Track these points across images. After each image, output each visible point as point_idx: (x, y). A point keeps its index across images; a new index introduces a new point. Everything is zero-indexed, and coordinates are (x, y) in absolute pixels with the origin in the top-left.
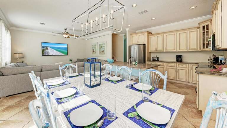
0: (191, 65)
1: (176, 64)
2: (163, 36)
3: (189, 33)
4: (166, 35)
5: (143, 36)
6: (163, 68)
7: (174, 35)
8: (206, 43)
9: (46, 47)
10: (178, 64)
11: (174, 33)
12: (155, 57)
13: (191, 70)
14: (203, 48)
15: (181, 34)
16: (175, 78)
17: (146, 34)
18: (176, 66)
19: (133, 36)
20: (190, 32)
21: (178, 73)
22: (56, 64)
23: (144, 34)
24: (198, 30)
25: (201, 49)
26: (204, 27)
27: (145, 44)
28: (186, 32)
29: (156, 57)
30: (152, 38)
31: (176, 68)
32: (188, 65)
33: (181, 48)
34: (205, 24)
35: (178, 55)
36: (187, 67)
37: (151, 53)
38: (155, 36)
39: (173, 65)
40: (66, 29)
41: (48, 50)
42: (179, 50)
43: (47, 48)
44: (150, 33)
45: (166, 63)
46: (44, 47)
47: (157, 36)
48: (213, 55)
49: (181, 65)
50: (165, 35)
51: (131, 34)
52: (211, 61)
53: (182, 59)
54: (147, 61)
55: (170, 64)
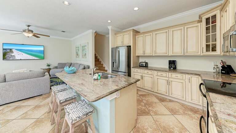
0: (190, 76)
1: (168, 73)
2: (152, 35)
3: (185, 29)
4: (156, 34)
5: (128, 35)
6: (152, 77)
7: (166, 33)
8: (211, 43)
9: (10, 49)
10: (170, 73)
11: (166, 31)
12: (142, 62)
13: (189, 84)
14: (206, 51)
15: (174, 32)
16: (167, 93)
17: (131, 33)
18: (168, 76)
19: (117, 35)
20: (187, 28)
21: (170, 86)
22: (13, 72)
23: (129, 33)
24: (199, 24)
25: (203, 53)
26: (207, 20)
27: (130, 46)
28: (181, 29)
29: (144, 62)
30: (139, 38)
31: (168, 79)
32: (184, 75)
33: (175, 51)
34: (210, 15)
35: (171, 61)
36: (183, 79)
37: (138, 57)
38: (143, 35)
39: (164, 74)
40: (29, 26)
41: (13, 53)
42: (173, 53)
43: (13, 51)
44: (136, 32)
45: (155, 71)
46: (6, 49)
47: (145, 35)
48: (222, 61)
49: (174, 75)
50: (154, 33)
51: (115, 34)
52: (218, 70)
53: (176, 66)
54: (133, 67)
55: (160, 73)
